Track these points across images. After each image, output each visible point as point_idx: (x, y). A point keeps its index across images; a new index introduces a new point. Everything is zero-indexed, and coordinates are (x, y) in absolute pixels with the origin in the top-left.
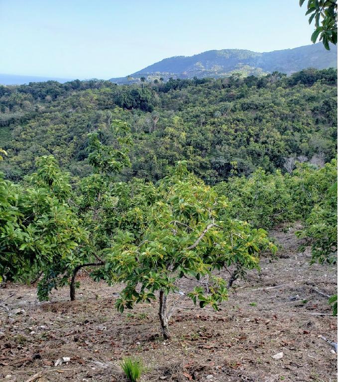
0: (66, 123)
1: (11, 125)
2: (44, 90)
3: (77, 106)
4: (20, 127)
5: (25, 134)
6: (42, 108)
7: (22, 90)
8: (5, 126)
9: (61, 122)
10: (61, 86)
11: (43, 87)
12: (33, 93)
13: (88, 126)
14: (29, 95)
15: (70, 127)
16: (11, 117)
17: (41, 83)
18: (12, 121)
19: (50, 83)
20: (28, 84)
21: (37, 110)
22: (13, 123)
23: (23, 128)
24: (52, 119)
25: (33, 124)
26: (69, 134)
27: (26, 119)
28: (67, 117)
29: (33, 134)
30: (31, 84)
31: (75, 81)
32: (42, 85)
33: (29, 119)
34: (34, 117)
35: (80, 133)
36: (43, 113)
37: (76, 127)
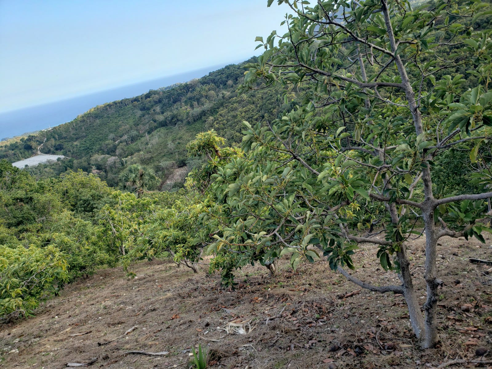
0: (253, 103)
1: (203, 118)
2: (224, 76)
3: (261, 83)
4: (211, 118)
5: (217, 123)
6: (227, 94)
7: (204, 81)
8: (197, 120)
9: (249, 102)
10: (239, 67)
11: (223, 74)
12: (213, 81)
13: (277, 100)
14: (212, 85)
15: (258, 105)
16: (201, 110)
17: (219, 70)
18: (204, 113)
19: (227, 67)
20: (208, 74)
21: (223, 97)
22: (205, 115)
23: (215, 118)
24: (239, 102)
25: (222, 112)
26: (260, 113)
27: (215, 108)
28: (254, 96)
29: (224, 121)
30: (211, 74)
31: (252, 58)
32: (221, 72)
33: (218, 108)
34: (222, 105)
35: (270, 109)
36: (230, 98)
37: (265, 104)
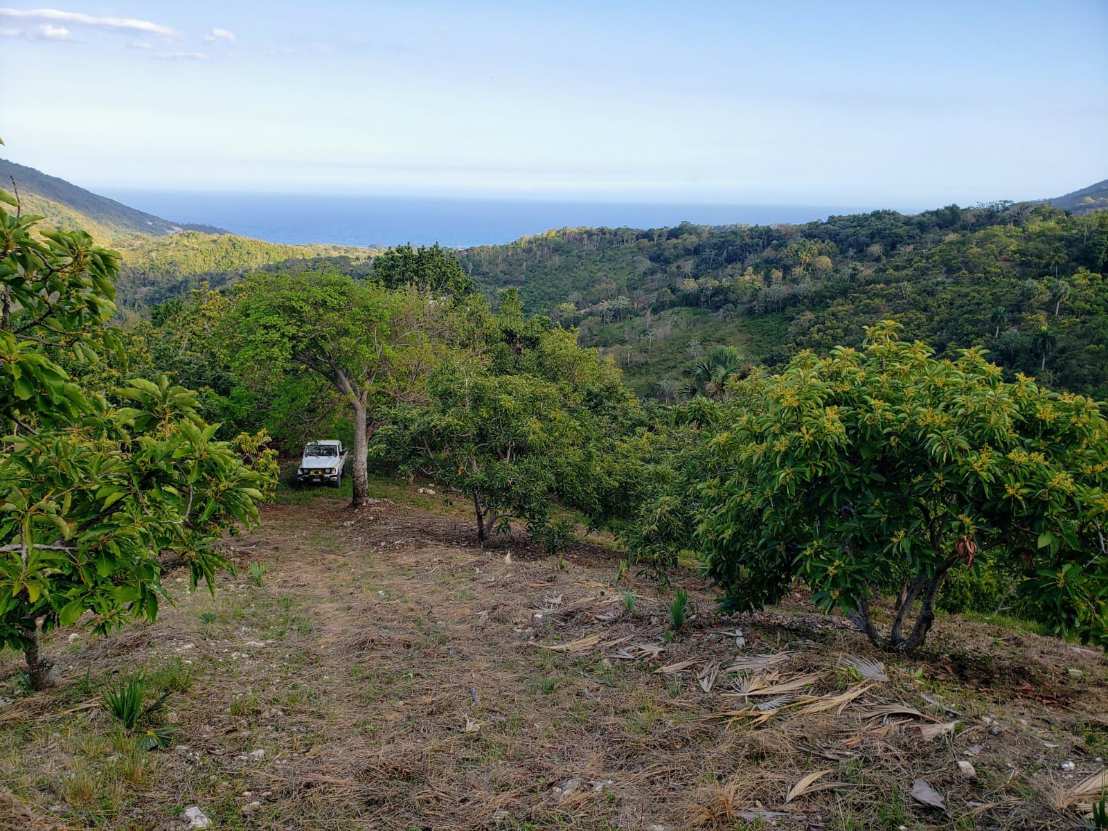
0: (925, 310)
1: (790, 311)
2: (864, 231)
3: (960, 269)
4: (809, 315)
5: (819, 331)
6: (866, 271)
7: (813, 232)
8: (773, 311)
9: (914, 305)
10: (908, 221)
11: (862, 226)
12: (834, 237)
13: (994, 318)
14: (830, 245)
15: (937, 318)
16: (790, 291)
17: (855, 216)
18: (794, 300)
19: (878, 215)
20: (825, 220)
21: (853, 277)
22: (794, 305)
23: (817, 317)
24: (889, 299)
25: (840, 308)
26: (936, 338)
27: (825, 297)
28: (931, 294)
29: (839, 331)
30: (832, 220)
31: (947, 208)
32: (859, 221)
33: (833, 298)
34: (844, 293)
35: (967, 335)
36: (869, 283)
37: (956, 320)
